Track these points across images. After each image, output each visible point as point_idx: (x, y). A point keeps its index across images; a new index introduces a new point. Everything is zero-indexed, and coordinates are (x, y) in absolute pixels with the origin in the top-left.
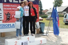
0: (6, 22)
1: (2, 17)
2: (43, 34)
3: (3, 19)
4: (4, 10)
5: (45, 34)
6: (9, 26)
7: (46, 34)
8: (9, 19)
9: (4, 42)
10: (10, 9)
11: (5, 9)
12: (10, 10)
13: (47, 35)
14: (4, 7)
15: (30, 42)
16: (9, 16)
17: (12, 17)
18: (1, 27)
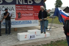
0: (18, 20)
1: (15, 15)
3: (15, 17)
5: (48, 29)
6: (20, 23)
9: (17, 35)
10: (21, 9)
11: (17, 9)
13: (50, 30)
14: (16, 8)
15: (37, 35)
18: (14, 23)
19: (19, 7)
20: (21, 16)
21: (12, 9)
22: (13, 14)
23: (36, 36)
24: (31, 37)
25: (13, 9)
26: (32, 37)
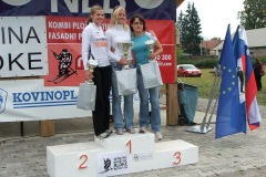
1: (44, 63)
2: (190, 128)
3: (45, 72)
4: (49, 41)
5: (197, 128)
7: (202, 129)
8: (67, 71)
10: (72, 36)
11: (54, 37)
12: (69, 41)
13: (205, 131)
14: (49, 30)
15: (136, 157)
16: (66, 63)
17: (79, 65)
18: (39, 100)
19: (61, 25)
20: (73, 66)
21: (29, 37)
22: (33, 57)
23: (130, 160)
24: (107, 164)
25: (36, 37)
26: (112, 165)
